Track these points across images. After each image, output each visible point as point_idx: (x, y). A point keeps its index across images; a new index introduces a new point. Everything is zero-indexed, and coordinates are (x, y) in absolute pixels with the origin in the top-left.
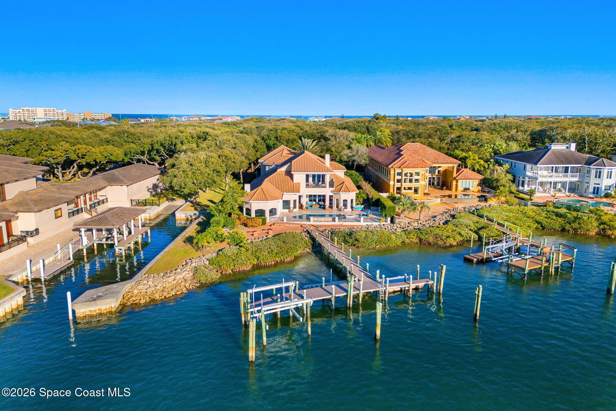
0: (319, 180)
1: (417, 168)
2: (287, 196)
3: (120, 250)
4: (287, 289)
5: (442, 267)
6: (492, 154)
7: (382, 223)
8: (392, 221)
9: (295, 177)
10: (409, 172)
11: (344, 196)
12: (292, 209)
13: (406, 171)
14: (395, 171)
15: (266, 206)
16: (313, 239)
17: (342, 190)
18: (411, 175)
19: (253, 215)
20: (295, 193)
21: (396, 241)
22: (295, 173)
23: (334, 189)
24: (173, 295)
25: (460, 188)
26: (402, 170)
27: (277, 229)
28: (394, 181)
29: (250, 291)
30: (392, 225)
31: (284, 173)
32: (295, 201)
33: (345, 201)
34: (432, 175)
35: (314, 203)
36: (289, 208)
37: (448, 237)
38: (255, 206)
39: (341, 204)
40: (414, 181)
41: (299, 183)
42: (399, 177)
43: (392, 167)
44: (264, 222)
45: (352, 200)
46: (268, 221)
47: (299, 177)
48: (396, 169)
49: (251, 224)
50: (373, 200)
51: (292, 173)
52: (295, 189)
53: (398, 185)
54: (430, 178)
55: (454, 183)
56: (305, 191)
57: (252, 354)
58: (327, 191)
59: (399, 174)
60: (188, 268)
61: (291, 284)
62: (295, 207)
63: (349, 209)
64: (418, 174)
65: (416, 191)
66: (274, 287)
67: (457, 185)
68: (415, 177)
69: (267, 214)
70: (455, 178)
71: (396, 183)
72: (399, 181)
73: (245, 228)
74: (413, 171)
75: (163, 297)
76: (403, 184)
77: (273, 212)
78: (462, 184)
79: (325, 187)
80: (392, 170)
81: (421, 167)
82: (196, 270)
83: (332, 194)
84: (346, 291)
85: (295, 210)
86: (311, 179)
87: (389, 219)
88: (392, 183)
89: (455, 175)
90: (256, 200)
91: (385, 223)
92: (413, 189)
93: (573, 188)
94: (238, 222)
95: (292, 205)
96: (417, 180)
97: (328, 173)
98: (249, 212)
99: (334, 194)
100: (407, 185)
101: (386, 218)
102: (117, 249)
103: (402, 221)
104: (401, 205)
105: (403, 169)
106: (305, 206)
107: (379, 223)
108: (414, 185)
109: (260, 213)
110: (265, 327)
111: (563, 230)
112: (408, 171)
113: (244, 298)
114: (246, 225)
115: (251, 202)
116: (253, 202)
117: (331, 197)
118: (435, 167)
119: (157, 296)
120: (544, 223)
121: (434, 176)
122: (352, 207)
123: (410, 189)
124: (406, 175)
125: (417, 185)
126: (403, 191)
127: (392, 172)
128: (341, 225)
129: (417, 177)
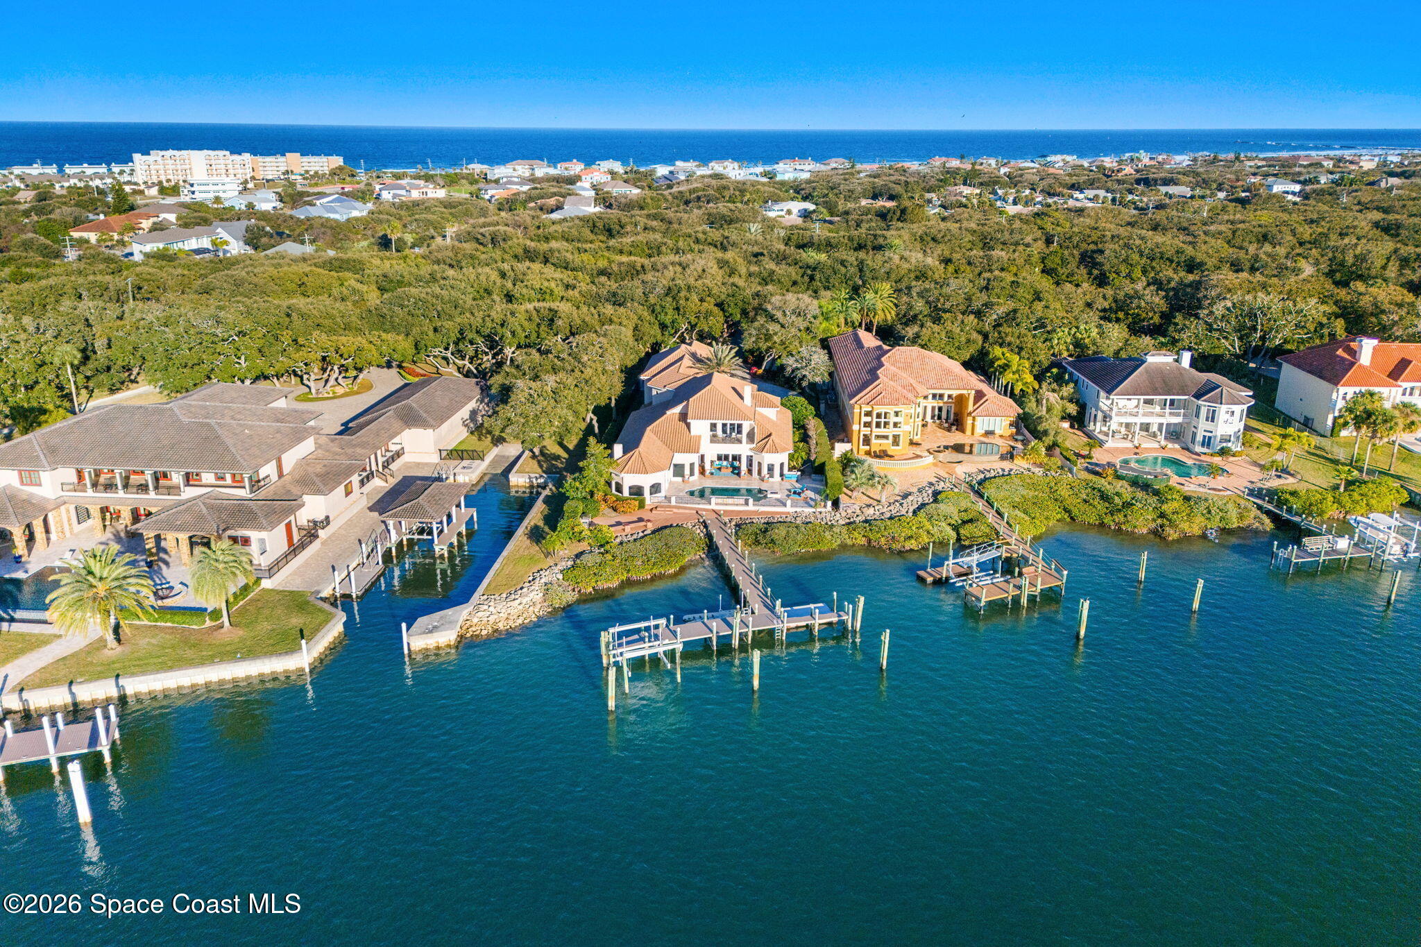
0: (731, 433)
1: (897, 405)
2: (679, 458)
3: (440, 548)
6: (1071, 347)
7: (819, 509)
8: (835, 506)
9: (693, 426)
10: (883, 411)
11: (768, 458)
12: (687, 476)
13: (878, 409)
14: (860, 409)
15: (645, 481)
16: (709, 536)
17: (766, 448)
18: (887, 416)
19: (626, 493)
20: (693, 453)
21: (830, 542)
22: (693, 420)
23: (754, 445)
24: (519, 625)
25: (979, 430)
26: (872, 407)
27: (659, 518)
28: (860, 424)
29: (612, 630)
30: (833, 512)
31: (676, 417)
32: (692, 465)
33: (771, 468)
34: (937, 403)
35: (725, 463)
36: (683, 476)
38: (629, 480)
39: (765, 471)
40: (891, 425)
41: (700, 437)
42: (868, 419)
43: (856, 402)
44: (642, 505)
45: (782, 465)
46: (648, 502)
47: (700, 428)
48: (862, 405)
49: (622, 506)
50: (816, 464)
51: (689, 419)
52: (691, 448)
53: (866, 431)
54: (933, 408)
55: (969, 421)
56: (711, 451)
57: (611, 704)
58: (744, 449)
59: (868, 414)
60: (536, 586)
62: (692, 474)
63: (777, 477)
64: (898, 414)
65: (896, 440)
66: (642, 625)
67: (973, 425)
68: (893, 419)
69: (647, 492)
70: (970, 414)
71: (862, 428)
72: (867, 425)
73: (614, 514)
74: (891, 410)
75: (508, 627)
76: (874, 429)
77: (655, 488)
78: (982, 424)
79: (740, 441)
80: (857, 407)
81: (904, 404)
82: (547, 587)
83: (750, 453)
84: (730, 626)
85: (692, 479)
86: (719, 431)
87: (829, 503)
88: (855, 427)
89: (971, 408)
90: (631, 472)
91: (823, 510)
92: (891, 438)
93: (1174, 434)
94: (603, 506)
95: (687, 471)
96: (895, 425)
97: (746, 421)
98: (619, 488)
99: (755, 453)
100: (876, 431)
101: (827, 501)
102: (437, 549)
103: (853, 504)
105: (874, 406)
106: (708, 472)
107: (814, 510)
108: (891, 431)
109: (637, 491)
110: (627, 673)
111: (1102, 525)
112: (882, 409)
113: (605, 637)
114: (615, 510)
115: (623, 474)
116: (625, 475)
117: (749, 457)
119: (501, 626)
120: (1075, 512)
121: (940, 405)
122: (782, 475)
123: (886, 437)
124: (879, 416)
125: (896, 431)
126: (874, 441)
127: (857, 410)
128: (756, 512)
129: (897, 420)
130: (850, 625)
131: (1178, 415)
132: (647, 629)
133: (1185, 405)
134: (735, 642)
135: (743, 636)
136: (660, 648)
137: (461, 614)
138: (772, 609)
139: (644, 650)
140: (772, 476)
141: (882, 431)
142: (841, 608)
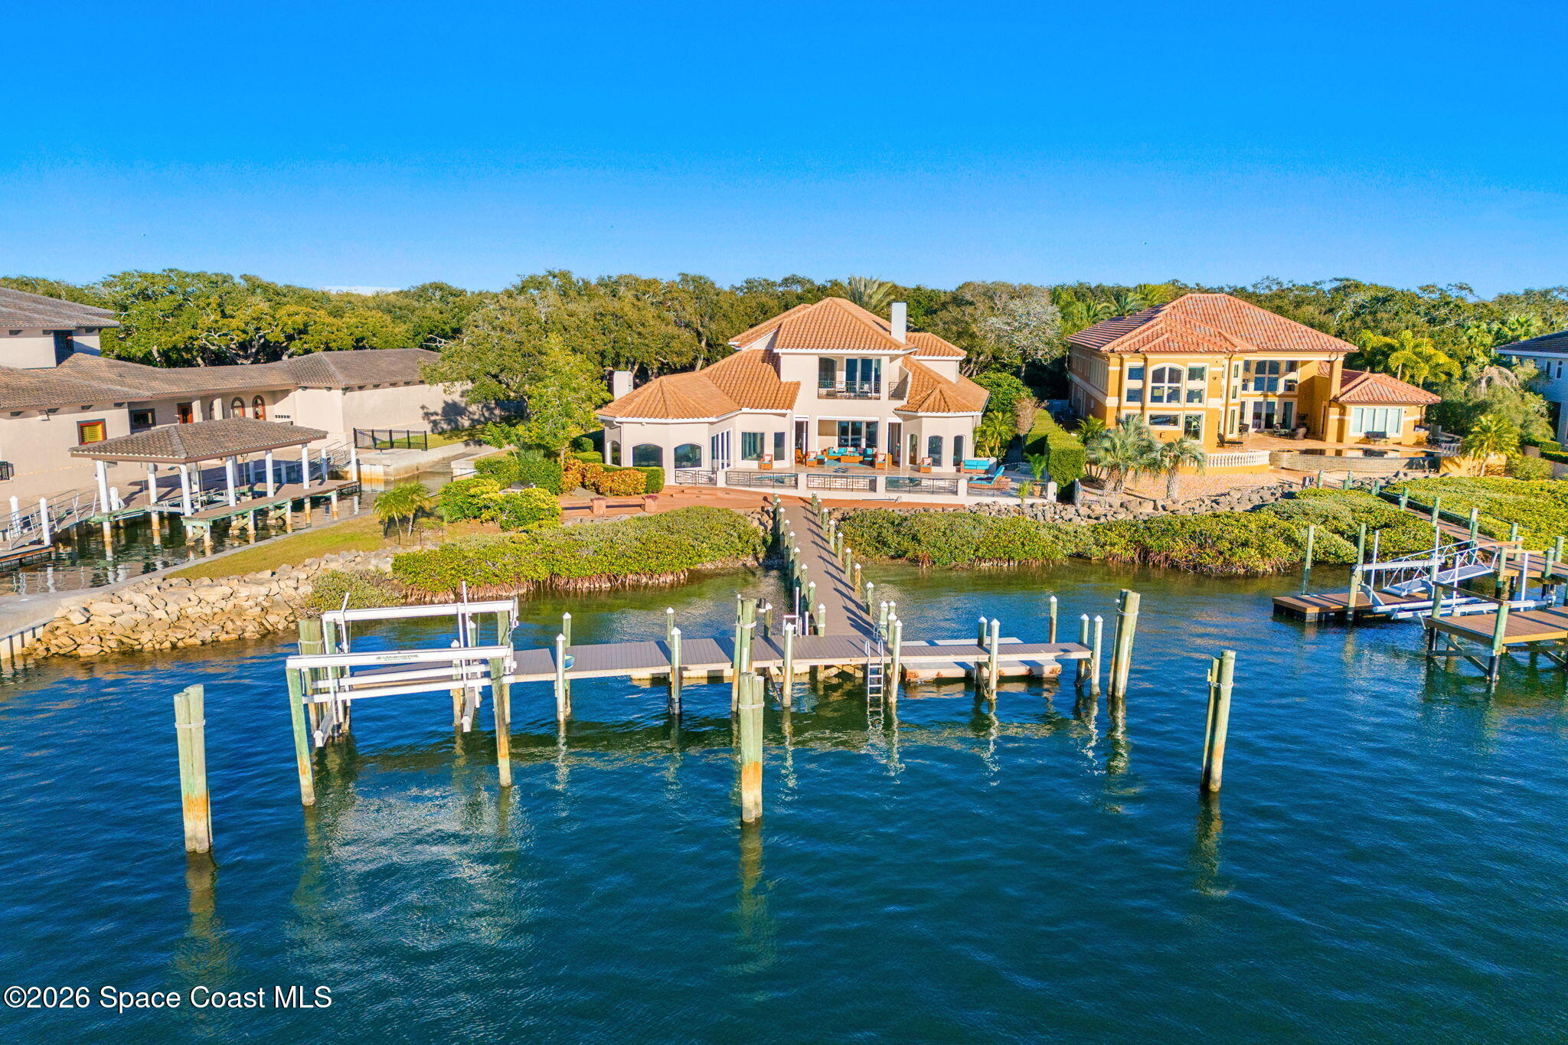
0: (863, 374)
1: (1195, 352)
2: (753, 420)
5: (1124, 597)
7: (1029, 501)
8: (1066, 496)
9: (785, 362)
10: (1167, 366)
11: (932, 425)
12: (767, 459)
13: (1157, 362)
14: (1121, 365)
17: (925, 405)
18: (1175, 375)
19: (627, 460)
20: (783, 411)
22: (784, 350)
23: (904, 402)
24: (203, 643)
25: (1353, 433)
26: (1146, 360)
28: (1120, 395)
29: (328, 617)
30: (1060, 506)
31: (760, 355)
32: (779, 438)
33: (935, 445)
34: (1266, 396)
36: (760, 457)
37: (1245, 544)
38: (632, 434)
39: (924, 451)
40: (1183, 395)
41: (797, 383)
42: (1137, 384)
43: (1112, 351)
44: (652, 484)
45: (958, 441)
46: (670, 481)
47: (799, 366)
48: (1125, 356)
49: (609, 484)
50: (1029, 442)
51: (775, 351)
52: (782, 399)
53: (1131, 408)
55: (1334, 414)
56: (818, 409)
58: (881, 411)
59: (1137, 374)
60: (304, 572)
62: (779, 455)
63: (948, 467)
64: (1196, 374)
65: (1192, 428)
67: (1341, 423)
68: (1186, 385)
69: (668, 459)
70: (1336, 399)
71: (1126, 403)
72: (1135, 396)
74: (1184, 363)
75: (167, 645)
76: (1148, 403)
77: (687, 456)
78: (1358, 421)
79: (880, 398)
80: (1114, 361)
81: (1209, 352)
83: (898, 420)
85: (777, 465)
86: (841, 376)
87: (1053, 488)
88: (1111, 402)
89: (1336, 389)
90: (635, 414)
91: (1040, 501)
92: (1182, 421)
94: (572, 476)
95: (769, 449)
96: (1192, 396)
97: (886, 352)
98: (617, 453)
99: (906, 418)
100: (1153, 408)
101: (1044, 488)
102: (189, 528)
104: (1107, 450)
105: (1149, 356)
106: (812, 456)
107: (1018, 501)
108: (1180, 409)
112: (1166, 362)
114: (597, 489)
115: (619, 419)
116: (624, 419)
117: (895, 429)
118: (1274, 367)
121: (1271, 399)
122: (957, 463)
123: (1172, 420)
124: (1158, 376)
125: (1194, 408)
127: (1114, 368)
128: (889, 502)
129: (1196, 385)
130: (1096, 679)
140: (937, 462)
141: (1164, 408)
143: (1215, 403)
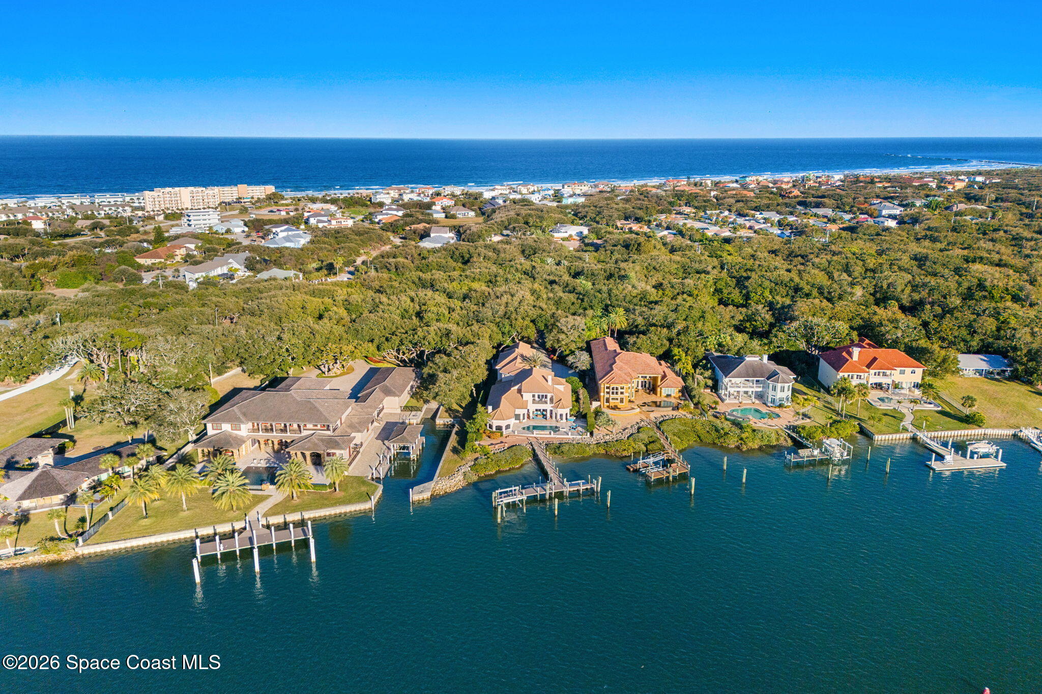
0: (542, 398)
1: (621, 384)
2: (518, 411)
3: (413, 456)
4: (515, 490)
6: (717, 346)
7: (584, 436)
8: (591, 435)
9: (524, 395)
11: (560, 411)
12: (522, 421)
13: (612, 386)
14: (604, 385)
15: (503, 424)
16: (534, 450)
17: (559, 406)
18: (617, 389)
19: (494, 429)
20: (524, 408)
21: (589, 452)
22: (523, 392)
23: (553, 405)
24: (456, 490)
25: (664, 394)
26: (610, 384)
27: (510, 441)
28: (604, 392)
29: (497, 491)
30: (590, 438)
31: (516, 391)
32: (524, 415)
33: (561, 415)
34: (644, 380)
35: (539, 413)
36: (520, 421)
38: (495, 423)
39: (558, 417)
40: (619, 393)
41: (527, 401)
42: (608, 390)
43: (602, 382)
44: (502, 435)
45: (567, 414)
46: (504, 433)
47: (527, 396)
49: (493, 436)
51: (521, 392)
52: (524, 406)
53: (607, 396)
54: (642, 382)
55: (659, 389)
56: (532, 407)
57: (499, 520)
58: (548, 407)
59: (608, 388)
60: (460, 473)
61: (517, 488)
62: (524, 419)
63: (564, 420)
64: (622, 388)
65: (622, 401)
66: (508, 489)
67: (661, 391)
68: (620, 390)
69: (504, 429)
70: (659, 386)
71: (605, 394)
72: (608, 393)
73: (489, 439)
74: (619, 386)
75: (451, 491)
77: (508, 427)
78: (665, 391)
79: (546, 403)
80: (602, 384)
81: (625, 384)
82: (465, 474)
83: (551, 408)
84: (545, 490)
85: (524, 422)
86: (536, 397)
87: (589, 434)
88: (602, 394)
89: (659, 383)
90: (496, 419)
91: (586, 437)
92: (619, 399)
93: (760, 396)
94: (484, 435)
95: (522, 418)
96: (622, 393)
97: (549, 393)
98: (491, 427)
99: (554, 409)
100: (612, 396)
101: (587, 432)
102: (412, 457)
103: (601, 434)
106: (531, 418)
107: (581, 436)
108: (619, 396)
109: (499, 428)
110: (505, 509)
111: (714, 443)
112: (615, 386)
113: (494, 495)
114: (489, 437)
115: (492, 420)
116: (494, 420)
119: (448, 491)
120: (702, 437)
122: (567, 419)
123: (617, 399)
124: (613, 389)
125: (622, 396)
126: (611, 401)
127: (602, 386)
128: (555, 438)
129: (622, 390)
130: (595, 489)
131: (760, 387)
132: (511, 491)
133: (762, 382)
134: (547, 497)
135: (551, 494)
136: (517, 499)
137: (431, 484)
138: (562, 483)
139: (510, 500)
140: (562, 419)
141: (615, 396)
142: (592, 482)
143: (626, 394)
